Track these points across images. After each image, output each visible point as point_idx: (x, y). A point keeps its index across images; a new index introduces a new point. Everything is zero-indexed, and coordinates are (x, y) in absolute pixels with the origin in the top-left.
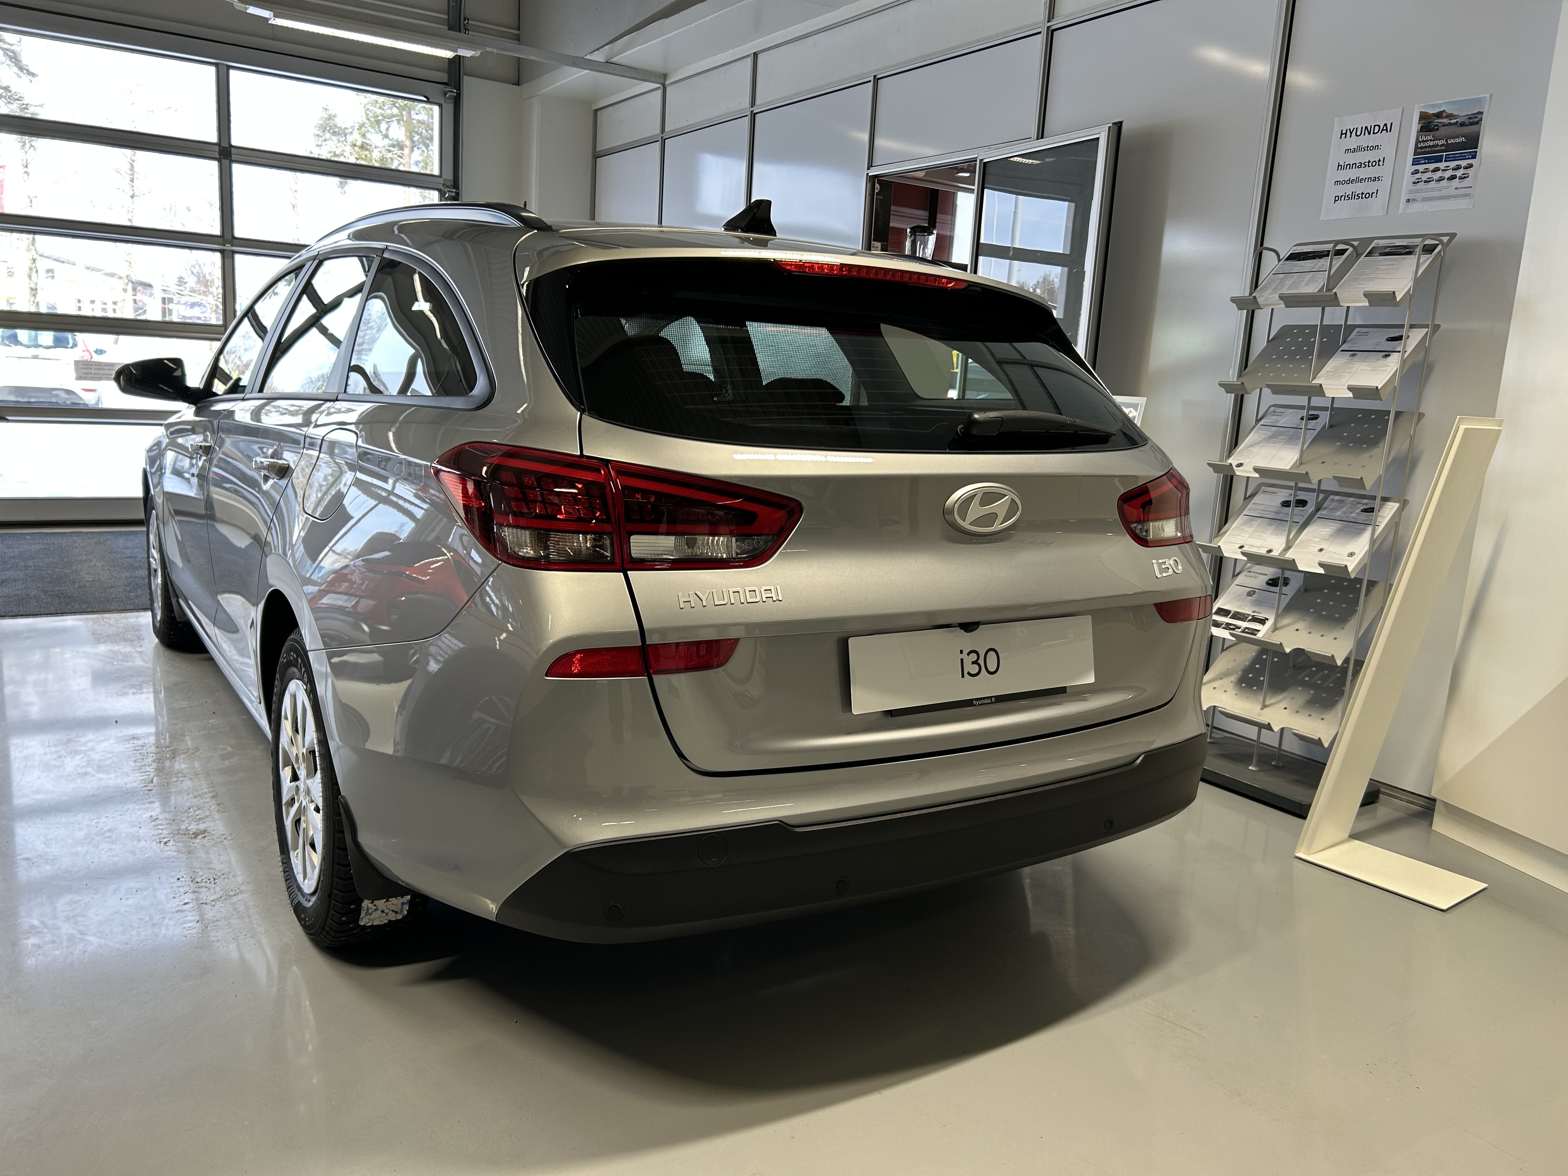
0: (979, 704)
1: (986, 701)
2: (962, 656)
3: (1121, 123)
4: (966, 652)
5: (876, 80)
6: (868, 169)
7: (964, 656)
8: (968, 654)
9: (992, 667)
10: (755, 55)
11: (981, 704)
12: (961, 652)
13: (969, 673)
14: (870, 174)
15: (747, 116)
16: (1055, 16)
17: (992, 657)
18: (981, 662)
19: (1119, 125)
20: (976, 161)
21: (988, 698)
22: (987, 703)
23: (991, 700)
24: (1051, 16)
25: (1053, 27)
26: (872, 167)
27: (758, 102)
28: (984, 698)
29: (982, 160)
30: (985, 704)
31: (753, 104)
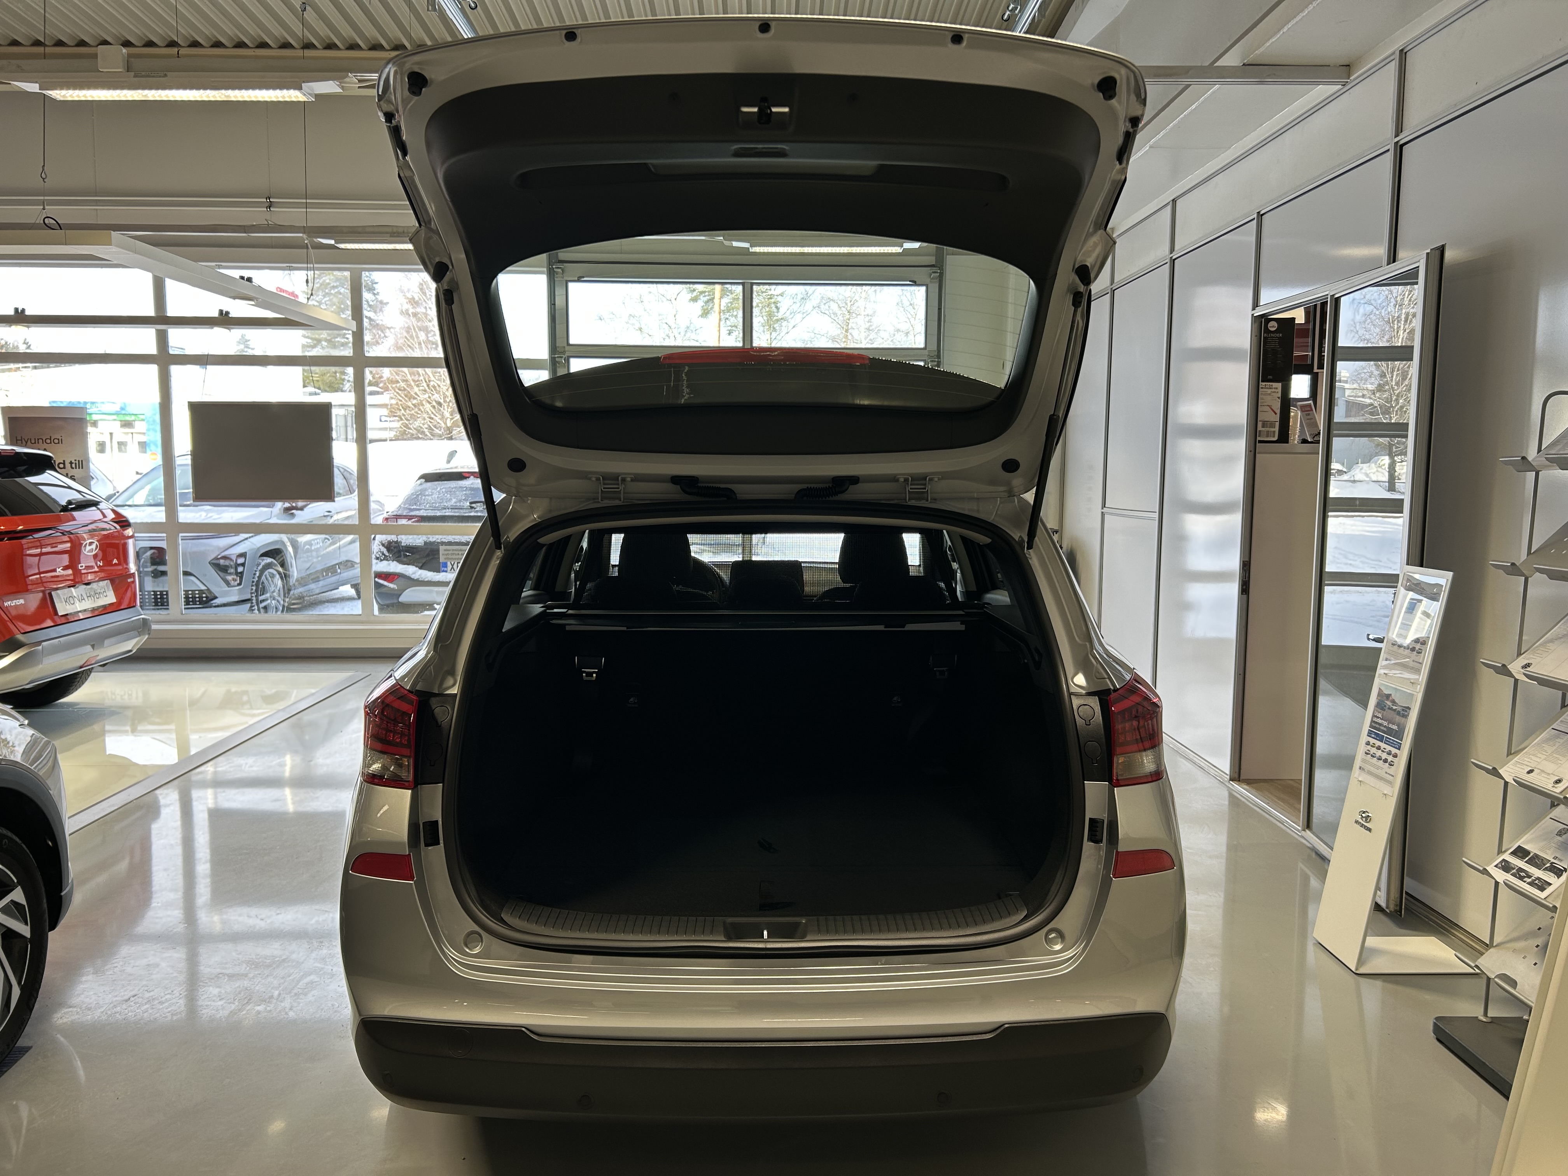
3: (1443, 247)
5: (1260, 216)
6: (1254, 309)
10: (1174, 201)
14: (1255, 315)
15: (1167, 263)
16: (1403, 130)
19: (1442, 250)
20: (1327, 298)
24: (1399, 129)
25: (1402, 142)
26: (1257, 306)
27: (1177, 247)
29: (1333, 295)
31: (1172, 250)
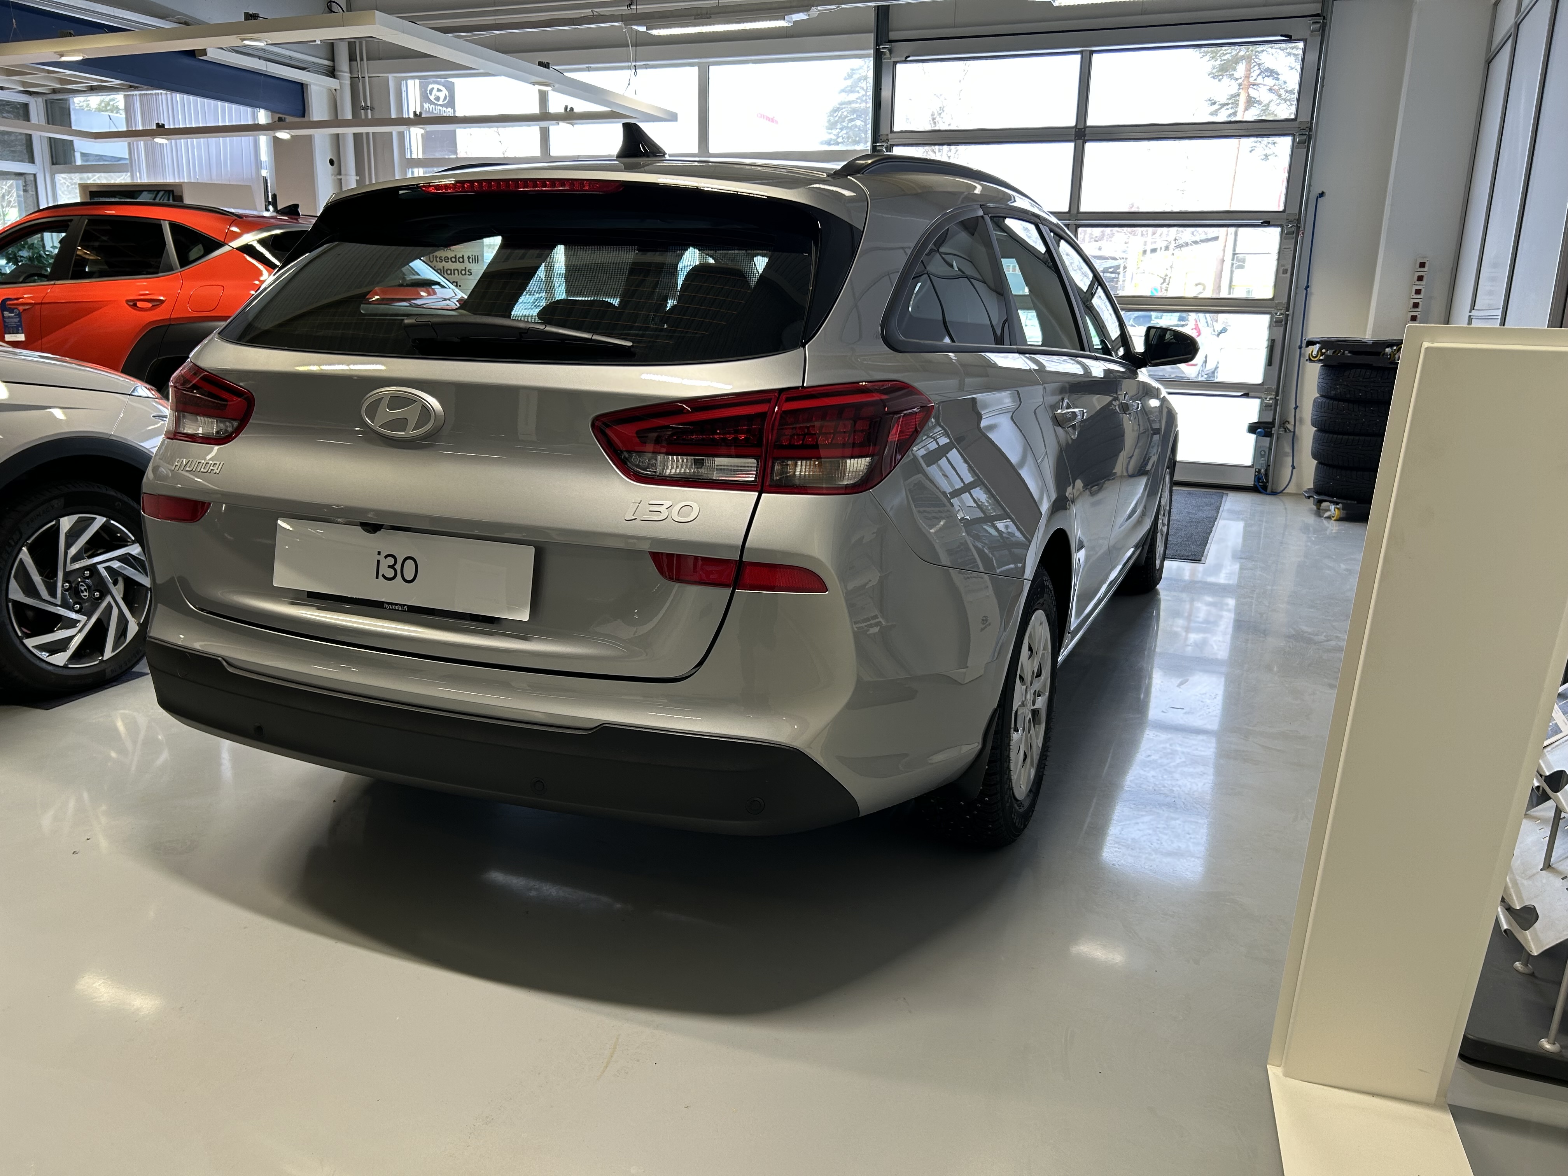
0: (389, 609)
1: (397, 608)
2: (379, 557)
4: (383, 554)
7: (381, 558)
8: (386, 557)
9: (409, 576)
11: (392, 609)
12: (379, 553)
13: (383, 576)
17: (410, 566)
18: (398, 567)
21: (400, 605)
22: (398, 610)
23: (403, 608)
28: (396, 604)
30: (396, 610)
